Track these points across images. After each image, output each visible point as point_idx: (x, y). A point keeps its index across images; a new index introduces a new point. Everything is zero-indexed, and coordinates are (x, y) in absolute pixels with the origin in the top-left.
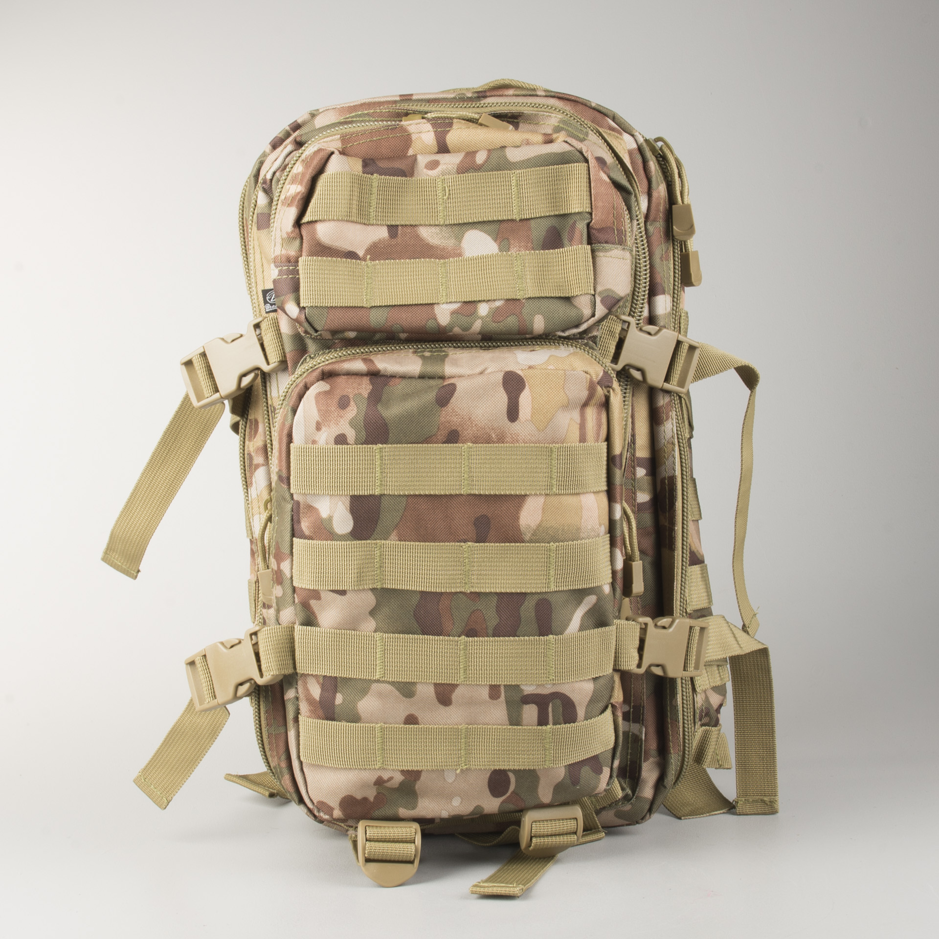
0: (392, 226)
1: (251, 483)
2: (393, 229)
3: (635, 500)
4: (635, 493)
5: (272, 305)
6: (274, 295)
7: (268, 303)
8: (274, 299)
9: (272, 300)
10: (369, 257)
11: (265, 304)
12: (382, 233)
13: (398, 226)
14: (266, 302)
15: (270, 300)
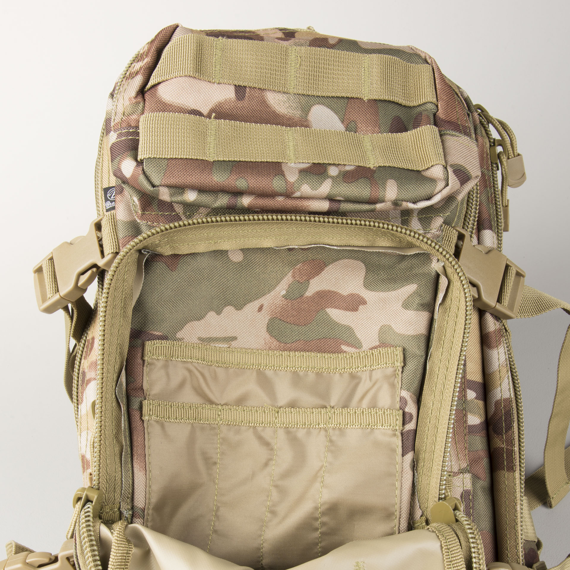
0: (240, 86)
1: (82, 401)
2: (240, 90)
3: (466, 421)
4: (465, 415)
5: (112, 202)
6: (115, 192)
7: (109, 200)
8: (114, 196)
9: (112, 198)
10: (214, 115)
11: (106, 202)
12: (229, 93)
13: (245, 87)
14: (106, 200)
15: (110, 197)
